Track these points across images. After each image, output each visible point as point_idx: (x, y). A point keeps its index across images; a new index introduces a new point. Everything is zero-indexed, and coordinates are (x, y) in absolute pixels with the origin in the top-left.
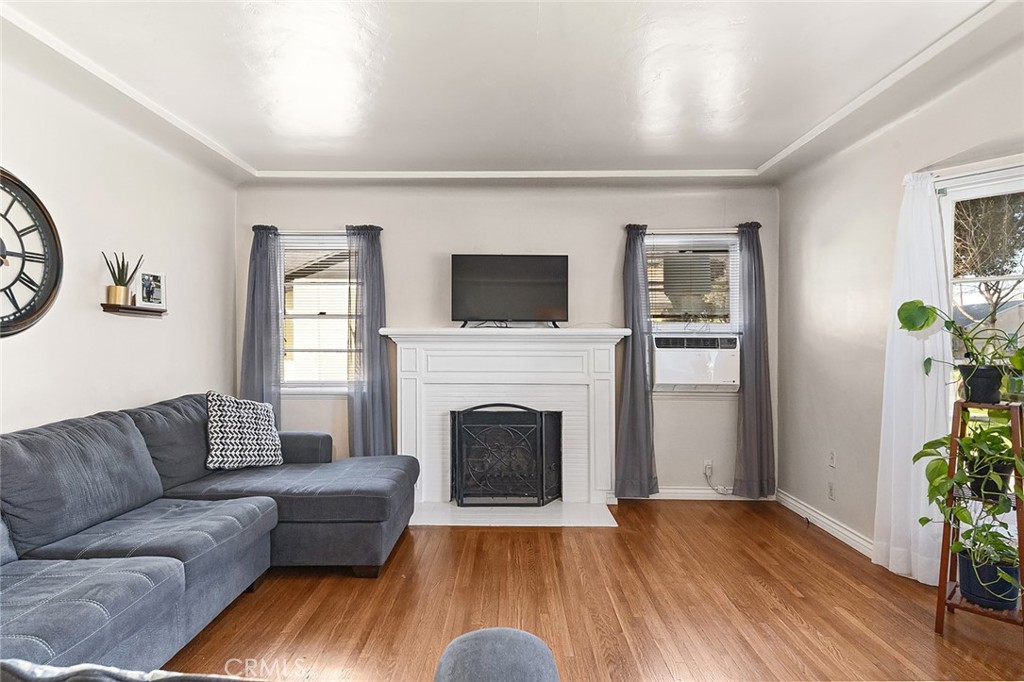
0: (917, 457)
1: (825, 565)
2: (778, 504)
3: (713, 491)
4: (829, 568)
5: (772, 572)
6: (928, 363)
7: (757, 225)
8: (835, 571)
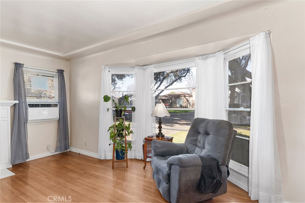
0: (108, 131)
1: (87, 163)
2: (70, 152)
3: (50, 153)
4: (88, 163)
5: (75, 170)
6: (108, 109)
7: (63, 71)
8: (90, 164)
